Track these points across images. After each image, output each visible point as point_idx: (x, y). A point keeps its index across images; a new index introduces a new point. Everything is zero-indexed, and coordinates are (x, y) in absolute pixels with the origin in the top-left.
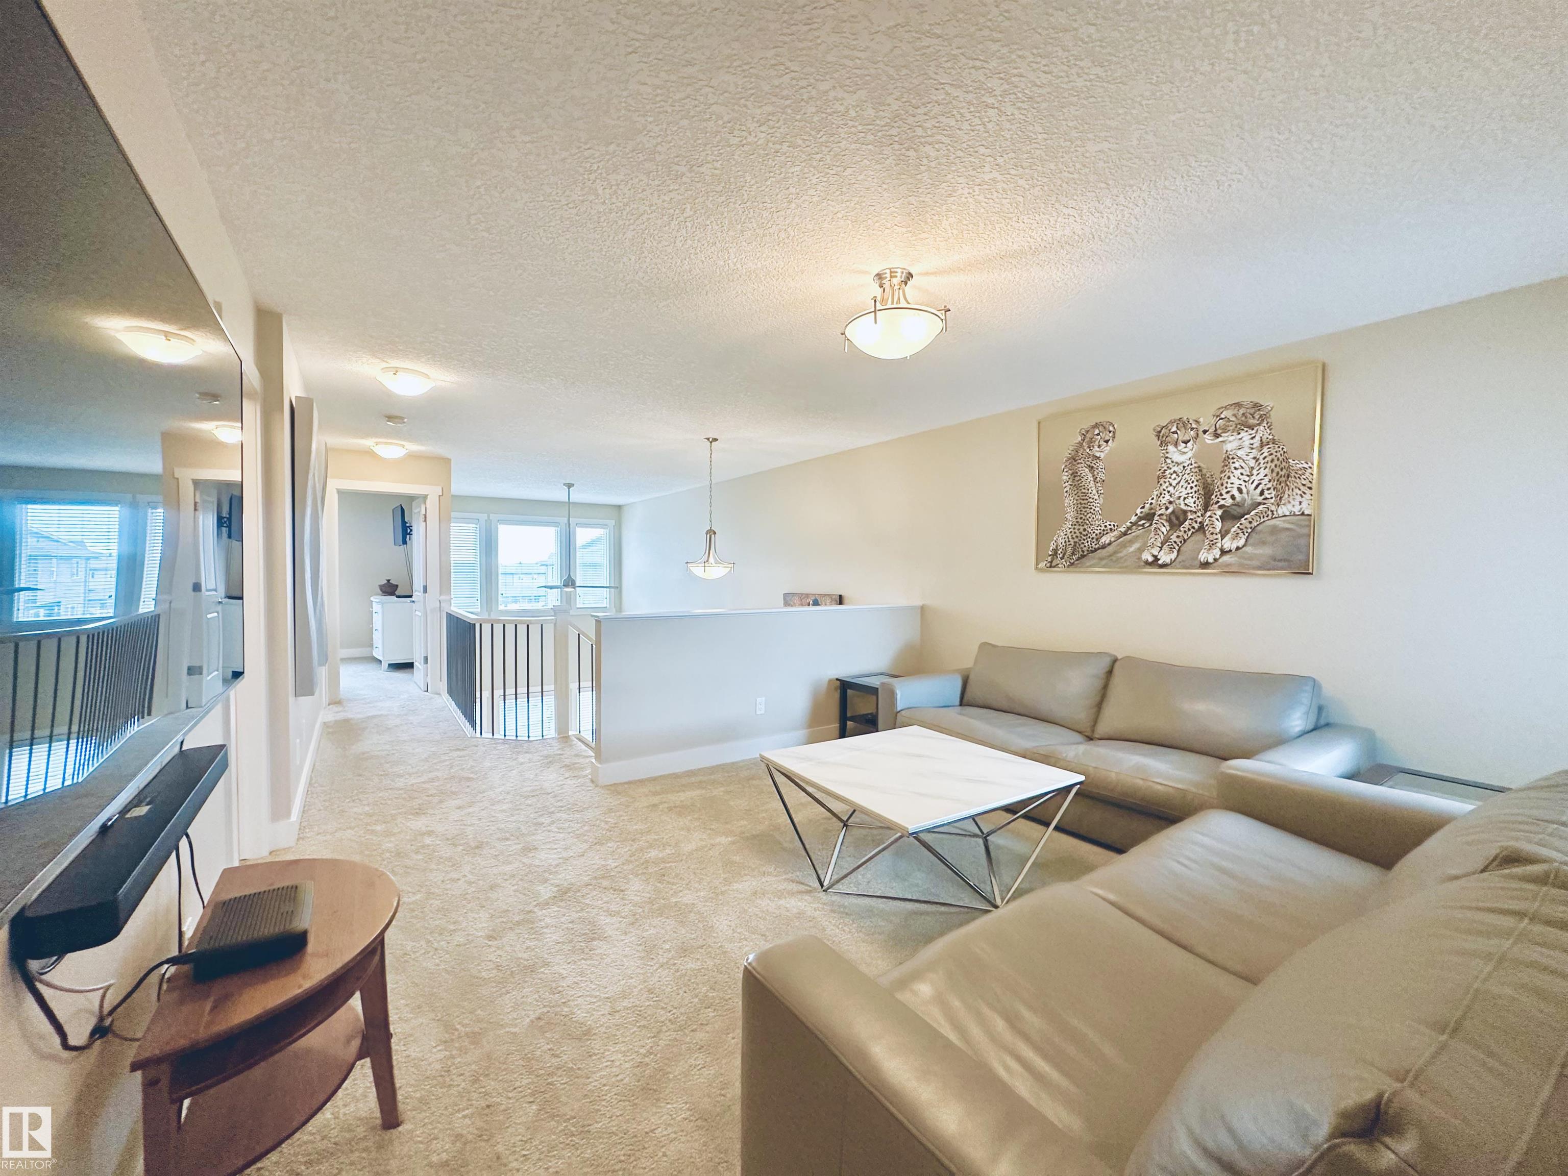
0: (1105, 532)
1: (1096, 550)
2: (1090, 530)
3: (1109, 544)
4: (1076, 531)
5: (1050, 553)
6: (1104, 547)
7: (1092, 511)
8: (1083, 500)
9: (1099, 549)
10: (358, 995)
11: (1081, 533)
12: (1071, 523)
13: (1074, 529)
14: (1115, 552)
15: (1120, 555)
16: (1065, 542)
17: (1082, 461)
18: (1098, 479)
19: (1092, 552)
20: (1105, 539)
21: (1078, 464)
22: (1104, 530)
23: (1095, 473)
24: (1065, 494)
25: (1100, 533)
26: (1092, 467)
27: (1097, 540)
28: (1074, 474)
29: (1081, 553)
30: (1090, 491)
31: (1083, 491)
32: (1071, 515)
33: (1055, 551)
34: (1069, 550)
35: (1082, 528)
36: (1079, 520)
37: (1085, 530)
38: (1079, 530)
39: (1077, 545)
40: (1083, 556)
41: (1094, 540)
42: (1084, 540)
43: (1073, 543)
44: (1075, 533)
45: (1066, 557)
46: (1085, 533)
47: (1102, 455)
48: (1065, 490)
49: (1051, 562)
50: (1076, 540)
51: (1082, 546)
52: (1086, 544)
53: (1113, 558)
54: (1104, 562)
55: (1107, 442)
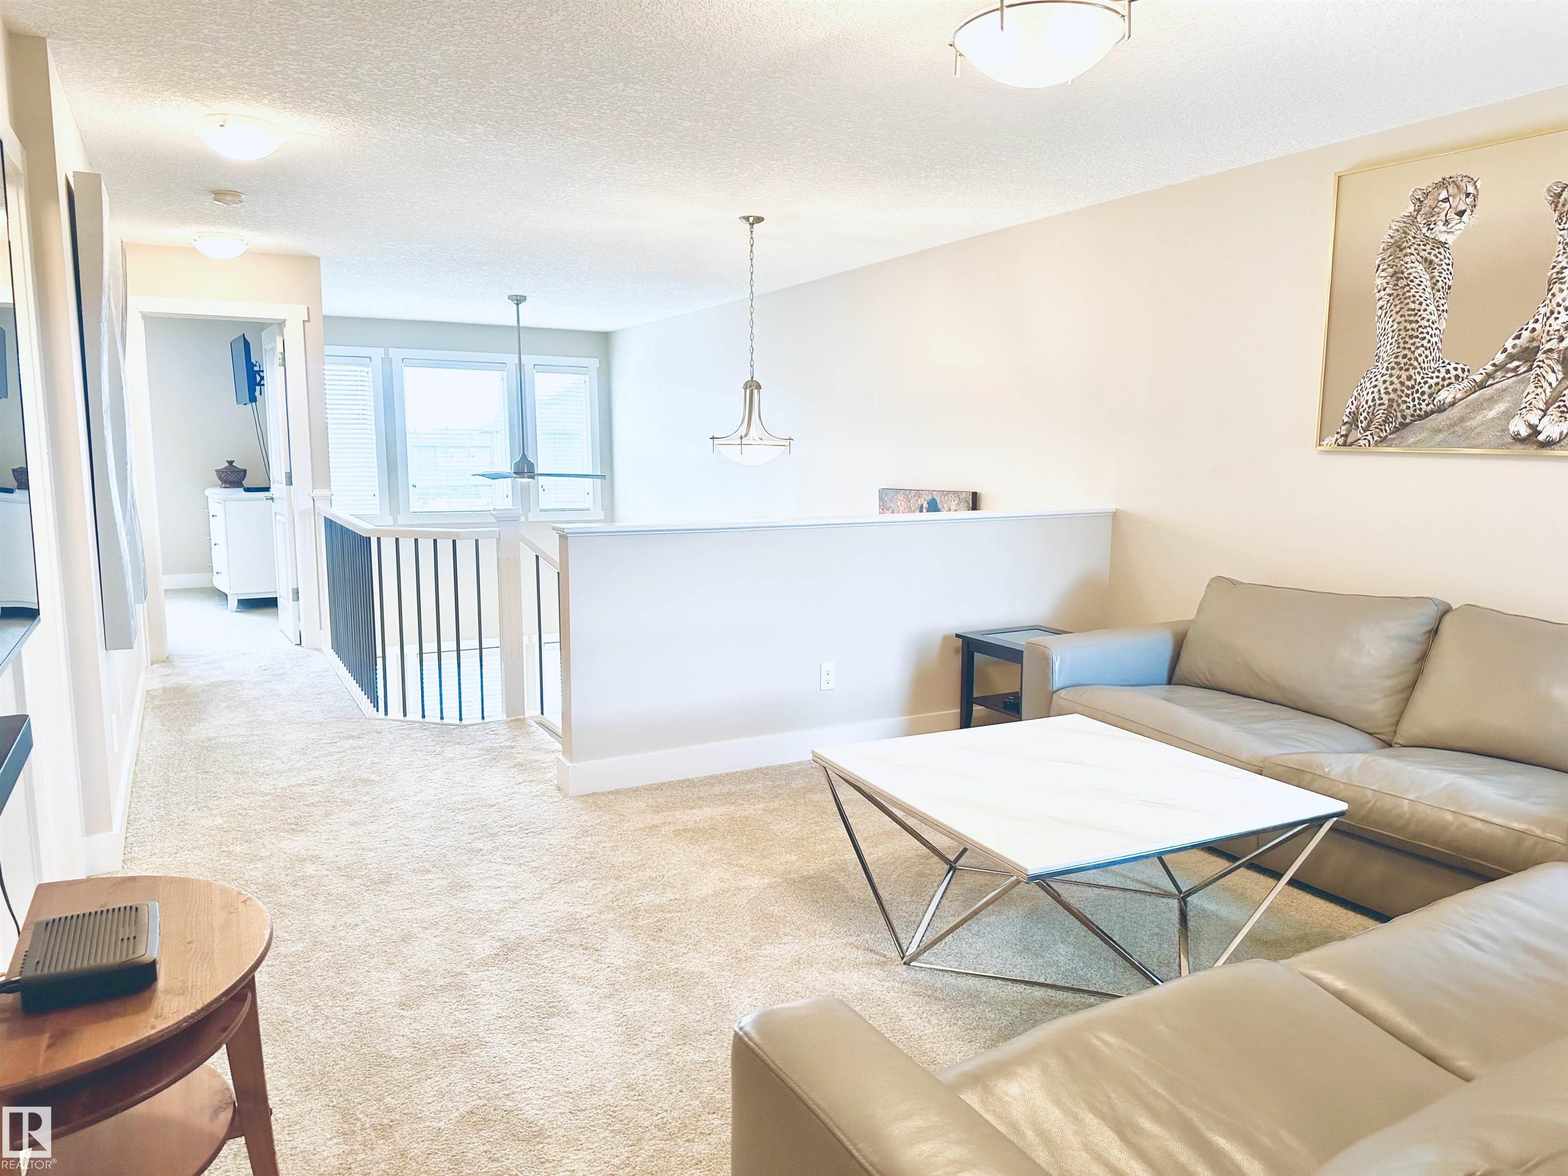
0: (1446, 383)
1: (1427, 414)
2: (1419, 379)
3: (1453, 404)
4: (1394, 379)
5: (1346, 419)
6: (1441, 409)
7: (1425, 342)
8: (1411, 322)
9: (1432, 412)
10: (223, 1052)
11: (1402, 384)
12: (1385, 365)
13: (1391, 376)
14: (1462, 419)
15: (1469, 424)
16: (1374, 400)
17: (1412, 250)
18: (1440, 284)
19: (1421, 418)
20: (1445, 395)
21: (1406, 255)
22: (1444, 379)
23: (1436, 273)
24: (1379, 312)
25: (1437, 384)
26: (1431, 262)
27: (1430, 396)
28: (1397, 276)
29: (1400, 419)
30: (1424, 306)
31: (1412, 306)
32: (1387, 351)
33: (1355, 416)
34: (1380, 416)
35: (1404, 375)
36: (1400, 359)
37: (1409, 378)
38: (1399, 377)
39: (1395, 405)
40: (1404, 426)
41: (1426, 397)
42: (1407, 396)
43: (1386, 402)
44: (1392, 383)
45: (1372, 427)
46: (1409, 383)
47: (1450, 239)
48: (1381, 303)
49: (1346, 436)
50: (1392, 396)
51: (1404, 407)
52: (1411, 405)
53: (1457, 428)
54: (1441, 436)
55: (1461, 214)
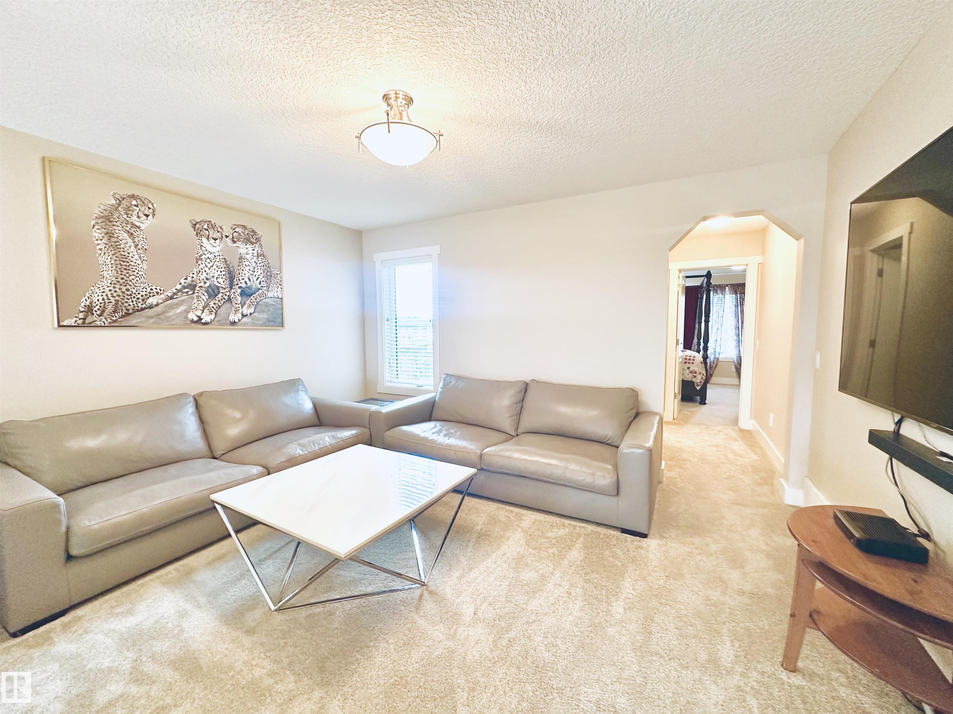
6: (151, 307)
18: (140, 246)
20: (152, 301)
35: (124, 289)
47: (143, 227)
